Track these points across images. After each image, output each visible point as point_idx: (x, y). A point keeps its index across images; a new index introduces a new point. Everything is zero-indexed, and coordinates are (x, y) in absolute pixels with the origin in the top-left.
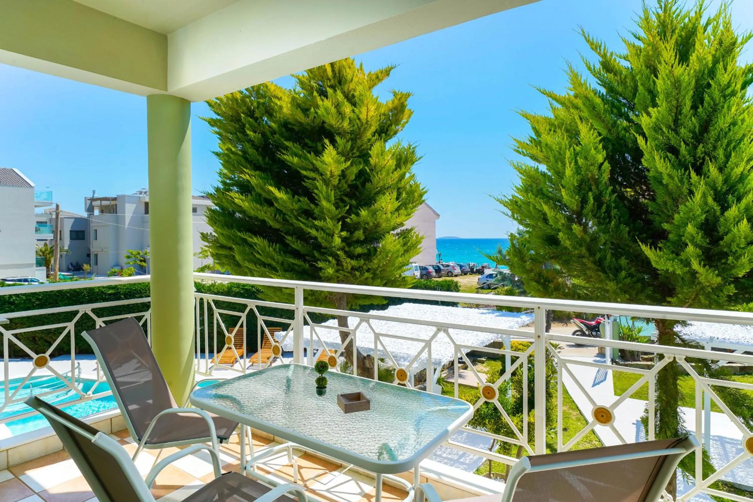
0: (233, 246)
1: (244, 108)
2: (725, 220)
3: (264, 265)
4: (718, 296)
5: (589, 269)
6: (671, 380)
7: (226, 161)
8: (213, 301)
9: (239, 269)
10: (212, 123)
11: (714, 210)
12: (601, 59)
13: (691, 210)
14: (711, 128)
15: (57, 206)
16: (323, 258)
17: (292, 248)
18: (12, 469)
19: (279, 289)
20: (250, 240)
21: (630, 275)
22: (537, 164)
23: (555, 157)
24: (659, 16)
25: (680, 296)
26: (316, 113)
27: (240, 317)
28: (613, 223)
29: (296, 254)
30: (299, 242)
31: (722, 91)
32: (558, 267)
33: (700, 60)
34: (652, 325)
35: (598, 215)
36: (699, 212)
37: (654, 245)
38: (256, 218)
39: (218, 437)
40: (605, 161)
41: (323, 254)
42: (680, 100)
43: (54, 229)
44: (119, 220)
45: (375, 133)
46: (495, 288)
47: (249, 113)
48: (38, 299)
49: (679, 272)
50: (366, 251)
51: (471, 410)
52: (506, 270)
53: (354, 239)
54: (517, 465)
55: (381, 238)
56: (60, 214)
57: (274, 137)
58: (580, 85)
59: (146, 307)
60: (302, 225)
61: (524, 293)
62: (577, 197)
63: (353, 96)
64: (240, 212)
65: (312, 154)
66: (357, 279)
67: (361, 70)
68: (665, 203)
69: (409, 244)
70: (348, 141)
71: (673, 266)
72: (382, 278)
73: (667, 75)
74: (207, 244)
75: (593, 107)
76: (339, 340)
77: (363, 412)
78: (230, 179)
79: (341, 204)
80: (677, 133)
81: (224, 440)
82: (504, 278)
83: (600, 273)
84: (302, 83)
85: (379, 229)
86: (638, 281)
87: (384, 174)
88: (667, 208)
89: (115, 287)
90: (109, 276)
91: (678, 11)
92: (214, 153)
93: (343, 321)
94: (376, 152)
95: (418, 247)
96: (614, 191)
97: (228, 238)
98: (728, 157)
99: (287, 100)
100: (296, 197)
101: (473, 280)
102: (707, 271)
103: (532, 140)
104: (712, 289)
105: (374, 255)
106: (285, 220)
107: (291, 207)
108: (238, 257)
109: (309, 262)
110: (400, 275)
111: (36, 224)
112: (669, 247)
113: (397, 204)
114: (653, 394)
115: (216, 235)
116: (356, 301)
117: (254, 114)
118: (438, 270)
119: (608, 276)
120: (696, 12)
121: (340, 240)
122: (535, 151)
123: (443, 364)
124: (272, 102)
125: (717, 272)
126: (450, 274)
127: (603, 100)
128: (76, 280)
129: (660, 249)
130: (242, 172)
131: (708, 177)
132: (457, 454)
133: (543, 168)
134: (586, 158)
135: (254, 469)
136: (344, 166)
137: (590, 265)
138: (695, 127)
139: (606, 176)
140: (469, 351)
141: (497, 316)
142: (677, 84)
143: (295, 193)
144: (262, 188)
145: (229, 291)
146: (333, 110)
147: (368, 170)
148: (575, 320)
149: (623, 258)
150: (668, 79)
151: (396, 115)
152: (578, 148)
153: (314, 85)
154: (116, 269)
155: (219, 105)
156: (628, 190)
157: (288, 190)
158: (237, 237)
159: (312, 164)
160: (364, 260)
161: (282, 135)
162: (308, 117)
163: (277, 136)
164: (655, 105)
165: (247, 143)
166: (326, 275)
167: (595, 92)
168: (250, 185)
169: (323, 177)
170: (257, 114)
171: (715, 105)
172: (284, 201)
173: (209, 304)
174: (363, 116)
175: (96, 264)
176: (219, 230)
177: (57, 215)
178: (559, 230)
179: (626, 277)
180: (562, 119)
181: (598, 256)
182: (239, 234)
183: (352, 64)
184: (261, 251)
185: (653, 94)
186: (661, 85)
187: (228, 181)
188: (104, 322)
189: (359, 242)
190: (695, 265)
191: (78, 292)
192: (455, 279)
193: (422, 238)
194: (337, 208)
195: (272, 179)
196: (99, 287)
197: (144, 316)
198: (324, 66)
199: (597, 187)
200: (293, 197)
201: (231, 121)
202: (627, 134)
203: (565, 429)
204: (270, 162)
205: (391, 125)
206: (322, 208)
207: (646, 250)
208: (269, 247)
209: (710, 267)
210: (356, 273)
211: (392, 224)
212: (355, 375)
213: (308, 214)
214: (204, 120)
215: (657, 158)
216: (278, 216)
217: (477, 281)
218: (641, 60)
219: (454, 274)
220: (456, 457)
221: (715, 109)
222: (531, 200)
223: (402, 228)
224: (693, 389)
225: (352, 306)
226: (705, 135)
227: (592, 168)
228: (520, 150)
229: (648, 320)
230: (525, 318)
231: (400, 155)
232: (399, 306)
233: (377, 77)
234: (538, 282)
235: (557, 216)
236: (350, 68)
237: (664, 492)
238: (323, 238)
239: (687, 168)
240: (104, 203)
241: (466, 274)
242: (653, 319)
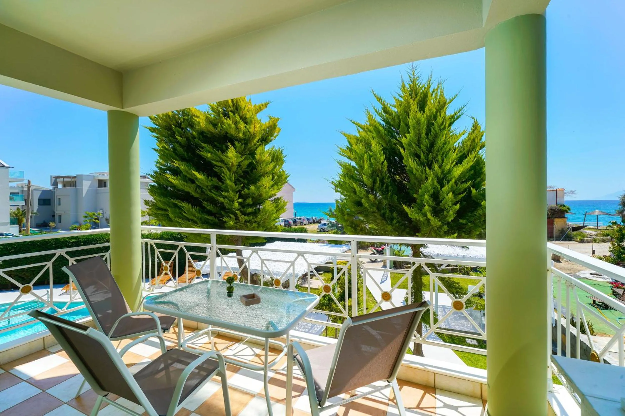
0: (168, 208)
1: (175, 122)
2: (442, 192)
3: (189, 220)
4: (440, 231)
5: (378, 219)
6: (419, 277)
7: (163, 155)
8: (155, 243)
9: (171, 223)
10: (152, 130)
11: (438, 187)
12: (382, 106)
13: (427, 187)
14: (435, 145)
15: (29, 182)
16: (227, 215)
17: (208, 209)
19: (199, 235)
20: (180, 204)
21: (399, 222)
22: (350, 161)
23: (359, 158)
24: (410, 86)
25: (422, 231)
26: (222, 127)
27: (174, 253)
28: (390, 194)
29: (210, 213)
30: (212, 205)
31: (440, 127)
32: (362, 218)
33: (430, 110)
34: (410, 248)
35: (382, 189)
36: (430, 188)
37: (410, 206)
38: (183, 191)
39: (162, 329)
40: (385, 160)
41: (227, 213)
42: (420, 130)
43: (26, 198)
44: (78, 192)
45: (258, 140)
46: (328, 231)
47: (178, 125)
48: (13, 248)
49: (422, 219)
50: (254, 211)
51: (318, 299)
52: (334, 221)
53: (246, 204)
54: (342, 327)
55: (263, 203)
56: (32, 187)
57: (194, 140)
58: (372, 120)
59: (107, 249)
60: (214, 195)
61: (344, 233)
62: (371, 180)
63: (246, 118)
64: (171, 187)
65: (220, 151)
66: (248, 227)
67: (250, 102)
68: (415, 184)
69: (279, 206)
70: (242, 145)
71: (419, 217)
72: (263, 227)
73: (414, 117)
74: (148, 207)
75: (378, 132)
76: (237, 265)
77: (257, 305)
78: (165, 166)
79: (238, 183)
80: (420, 148)
81: (166, 330)
82: (333, 225)
83: (384, 221)
84: (213, 109)
85: (261, 198)
86: (402, 225)
87: (265, 165)
88: (415, 186)
89: (76, 238)
90: (71, 230)
91: (419, 84)
92: (153, 149)
93: (239, 253)
94: (260, 152)
95: (285, 208)
96: (389, 177)
97: (165, 203)
98: (443, 160)
99: (203, 118)
100: (210, 177)
101: (315, 227)
102: (435, 219)
103: (348, 148)
104: (437, 228)
105: (259, 213)
106: (202, 192)
107: (207, 184)
108: (171, 215)
109: (218, 218)
110: (274, 225)
111: (10, 194)
112: (417, 206)
113: (272, 183)
114: (410, 285)
115: (155, 201)
116: (248, 241)
117: (181, 126)
118: (295, 222)
119: (388, 223)
120: (427, 86)
121: (238, 204)
122: (349, 154)
123: (299, 276)
124: (193, 119)
125: (439, 219)
126: (302, 224)
127: (384, 128)
128: (45, 233)
129: (413, 207)
130: (173, 162)
131: (434, 171)
132: (308, 328)
133: (353, 164)
134: (375, 159)
136: (240, 160)
137: (378, 217)
138: (428, 145)
139: (386, 168)
140: (316, 266)
141: (330, 247)
142: (419, 122)
143: (209, 175)
144: (187, 172)
145: (161, 237)
146: (233, 126)
147: (255, 162)
148: (371, 247)
149: (395, 213)
150: (415, 119)
151: (271, 130)
152: (371, 153)
153: (221, 110)
154: (76, 225)
155: (157, 119)
156: (397, 176)
157: (205, 173)
158: (170, 203)
159: (220, 157)
160: (252, 216)
161: (199, 139)
162: (217, 129)
163: (196, 140)
164: (409, 133)
165: (176, 144)
166: (229, 225)
167: (380, 124)
168: (178, 170)
169: (227, 166)
170: (183, 126)
172: (203, 180)
173: (152, 246)
174: (252, 130)
175: (60, 222)
176: (158, 198)
177: (29, 188)
178: (362, 198)
179: (397, 223)
180: (364, 137)
181: (382, 212)
182: (172, 200)
183: (245, 99)
184: (187, 211)
185: (408, 126)
186: (411, 122)
187: (163, 167)
189: (249, 206)
190: (429, 216)
191: (46, 242)
192: (305, 227)
193: (287, 203)
194: (236, 185)
195: (194, 166)
196: (63, 238)
197: (105, 255)
198: (228, 100)
199: (381, 174)
200: (208, 178)
201: (166, 129)
202: (396, 147)
203: (367, 309)
204: (192, 156)
205: (268, 136)
206: (227, 185)
207: (406, 208)
208: (192, 209)
209: (436, 216)
210: (248, 224)
211: (270, 194)
212: (249, 284)
213: (217, 188)
214: (147, 128)
215: (410, 160)
216: (198, 190)
217: (317, 227)
218: (402, 108)
219: (304, 224)
222: (347, 181)
223: (275, 197)
224: (429, 280)
225: (245, 244)
226: (432, 149)
227: (378, 164)
228: (342, 153)
229: (408, 245)
230: (345, 248)
231: (274, 154)
232: (272, 243)
233: (260, 108)
234: (352, 227)
235: (361, 190)
236: (243, 101)
237: (415, 333)
238: (227, 203)
239: (424, 166)
240: (66, 180)
241: (311, 224)
242: (410, 244)
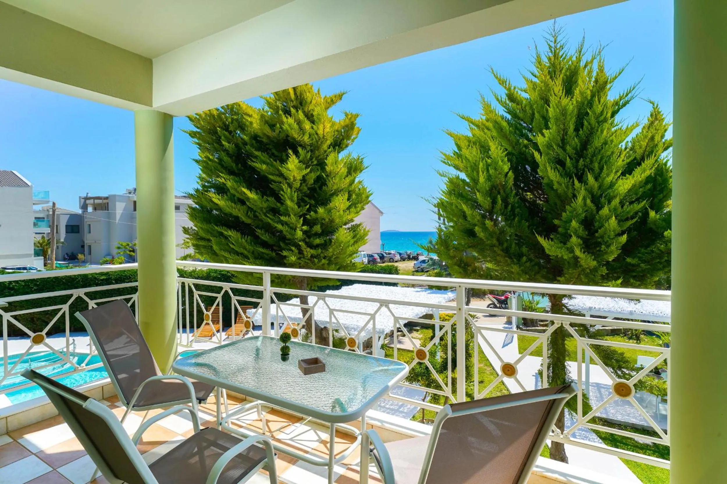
0: (211, 238)
1: (220, 123)
2: (600, 217)
3: (237, 253)
4: (594, 276)
5: (498, 255)
6: (560, 342)
7: (204, 167)
8: (194, 284)
9: (216, 257)
10: (193, 135)
11: (592, 210)
12: (507, 92)
13: (575, 209)
14: (589, 146)
15: (54, 204)
16: (288, 248)
17: (262, 239)
18: (11, 434)
19: (251, 274)
20: (226, 233)
21: (530, 260)
22: (459, 172)
23: (471, 166)
24: (550, 59)
25: (566, 276)
26: (281, 128)
27: (217, 297)
28: (516, 219)
29: (265, 245)
30: (267, 234)
31: (597, 118)
32: (476, 255)
33: (581, 93)
34: (546, 299)
35: (505, 213)
36: (581, 211)
37: (547, 237)
38: (231, 215)
39: (197, 399)
40: (510, 170)
41: (287, 244)
42: (566, 125)
43: (51, 224)
44: (111, 217)
45: (330, 146)
46: (427, 271)
47: (224, 127)
48: (36, 285)
49: (565, 257)
50: (323, 242)
51: (406, 370)
52: (435, 257)
53: (313, 232)
54: (442, 410)
55: (335, 231)
56: (57, 210)
57: (245, 147)
58: (491, 112)
59: (134, 290)
60: (270, 221)
61: (449, 275)
62: (489, 199)
63: (312, 115)
64: (216, 210)
65: (278, 162)
66: (315, 264)
67: (319, 94)
68: (556, 204)
69: (358, 236)
70: (308, 152)
71: (561, 253)
72: (336, 264)
73: (556, 105)
74: (188, 236)
75: (500, 129)
76: (301, 315)
77: (319, 374)
78: (208, 182)
79: (302, 204)
80: (565, 150)
81: (202, 402)
82: (434, 263)
83: (507, 259)
84: (269, 104)
85: (333, 224)
86: (535, 265)
87: (337, 179)
88: (556, 208)
89: (107, 274)
90: (101, 264)
91: (564, 55)
92: (194, 160)
93: (304, 300)
94: (331, 161)
95: (365, 239)
96: (517, 194)
97: (207, 231)
98: (601, 169)
99: (257, 117)
100: (265, 197)
101: (410, 265)
102: (586, 256)
103: (455, 153)
104: (590, 270)
105: (330, 245)
106: (256, 216)
107: (261, 206)
108: (215, 247)
109: (275, 251)
110: (351, 262)
111: (34, 219)
112: (558, 238)
113: (348, 204)
114: (546, 352)
115: (196, 229)
116: (315, 283)
117: (228, 128)
118: (382, 257)
119: (513, 261)
120: (576, 57)
121: (302, 233)
122: (457, 162)
123: (385, 333)
124: (244, 118)
125: (593, 257)
126: (391, 260)
127: (508, 124)
128: (71, 268)
129: (552, 240)
130: (218, 176)
131: (587, 184)
132: (397, 405)
133: (463, 176)
134: (496, 169)
135: (228, 425)
136: (305, 172)
137: (499, 252)
138: (577, 145)
139: (511, 182)
140: (406, 322)
141: (429, 293)
142: (564, 112)
143: (263, 194)
144: (236, 190)
145: (208, 275)
146: (296, 126)
147: (325, 176)
148: (489, 295)
149: (524, 247)
150: (557, 107)
151: (348, 131)
152: (489, 161)
153: (280, 105)
154: (108, 258)
155: (198, 119)
156: (528, 193)
157: (258, 191)
158: (214, 231)
159: (278, 170)
160: (321, 249)
161: (252, 145)
162: (274, 132)
163: (248, 147)
164: (547, 128)
165: (222, 153)
166: (290, 262)
167: (503, 117)
168: (225, 187)
169: (287, 181)
170: (231, 128)
171: (592, 128)
172: (255, 201)
173: (190, 287)
174: (320, 132)
175: (90, 254)
176: (198, 224)
177: (54, 211)
178: (476, 225)
179: (526, 262)
180: (478, 137)
181: (505, 245)
182: (216, 228)
183: (311, 89)
184: (235, 242)
185: (546, 119)
186: (551, 112)
187: (206, 184)
188: (96, 304)
189: (317, 235)
190: (578, 252)
191: (73, 279)
192: (396, 264)
193: (368, 231)
194: (299, 207)
195: (245, 182)
196: (92, 274)
197: (132, 298)
198: (288, 90)
199: (504, 191)
200: (263, 197)
201: (209, 134)
202: (527, 150)
203: (481, 382)
204: (242, 168)
205: (343, 139)
206: (287, 206)
207: (541, 240)
208: (242, 239)
209: (589, 253)
210: (315, 260)
211: (344, 219)
212: (314, 344)
213: (275, 211)
214: (185, 132)
215: (549, 169)
216: (249, 213)
217: (413, 265)
218: (536, 94)
219: (395, 260)
220: (396, 408)
221: (592, 132)
222: (454, 201)
223: (352, 224)
224: (576, 347)
225: (311, 287)
226: (585, 152)
227: (500, 176)
228: (446, 161)
229: (543, 295)
230: (450, 295)
231: (351, 164)
232: (350, 287)
233: (332, 100)
234: (459, 266)
235: (474, 214)
236: (309, 92)
237: (553, 427)
238: (287, 231)
239: (571, 177)
240: (97, 201)
241: (404, 260)
242: (547, 294)
